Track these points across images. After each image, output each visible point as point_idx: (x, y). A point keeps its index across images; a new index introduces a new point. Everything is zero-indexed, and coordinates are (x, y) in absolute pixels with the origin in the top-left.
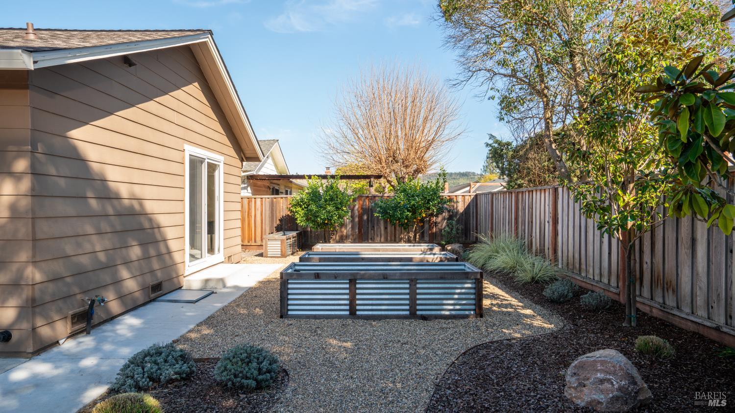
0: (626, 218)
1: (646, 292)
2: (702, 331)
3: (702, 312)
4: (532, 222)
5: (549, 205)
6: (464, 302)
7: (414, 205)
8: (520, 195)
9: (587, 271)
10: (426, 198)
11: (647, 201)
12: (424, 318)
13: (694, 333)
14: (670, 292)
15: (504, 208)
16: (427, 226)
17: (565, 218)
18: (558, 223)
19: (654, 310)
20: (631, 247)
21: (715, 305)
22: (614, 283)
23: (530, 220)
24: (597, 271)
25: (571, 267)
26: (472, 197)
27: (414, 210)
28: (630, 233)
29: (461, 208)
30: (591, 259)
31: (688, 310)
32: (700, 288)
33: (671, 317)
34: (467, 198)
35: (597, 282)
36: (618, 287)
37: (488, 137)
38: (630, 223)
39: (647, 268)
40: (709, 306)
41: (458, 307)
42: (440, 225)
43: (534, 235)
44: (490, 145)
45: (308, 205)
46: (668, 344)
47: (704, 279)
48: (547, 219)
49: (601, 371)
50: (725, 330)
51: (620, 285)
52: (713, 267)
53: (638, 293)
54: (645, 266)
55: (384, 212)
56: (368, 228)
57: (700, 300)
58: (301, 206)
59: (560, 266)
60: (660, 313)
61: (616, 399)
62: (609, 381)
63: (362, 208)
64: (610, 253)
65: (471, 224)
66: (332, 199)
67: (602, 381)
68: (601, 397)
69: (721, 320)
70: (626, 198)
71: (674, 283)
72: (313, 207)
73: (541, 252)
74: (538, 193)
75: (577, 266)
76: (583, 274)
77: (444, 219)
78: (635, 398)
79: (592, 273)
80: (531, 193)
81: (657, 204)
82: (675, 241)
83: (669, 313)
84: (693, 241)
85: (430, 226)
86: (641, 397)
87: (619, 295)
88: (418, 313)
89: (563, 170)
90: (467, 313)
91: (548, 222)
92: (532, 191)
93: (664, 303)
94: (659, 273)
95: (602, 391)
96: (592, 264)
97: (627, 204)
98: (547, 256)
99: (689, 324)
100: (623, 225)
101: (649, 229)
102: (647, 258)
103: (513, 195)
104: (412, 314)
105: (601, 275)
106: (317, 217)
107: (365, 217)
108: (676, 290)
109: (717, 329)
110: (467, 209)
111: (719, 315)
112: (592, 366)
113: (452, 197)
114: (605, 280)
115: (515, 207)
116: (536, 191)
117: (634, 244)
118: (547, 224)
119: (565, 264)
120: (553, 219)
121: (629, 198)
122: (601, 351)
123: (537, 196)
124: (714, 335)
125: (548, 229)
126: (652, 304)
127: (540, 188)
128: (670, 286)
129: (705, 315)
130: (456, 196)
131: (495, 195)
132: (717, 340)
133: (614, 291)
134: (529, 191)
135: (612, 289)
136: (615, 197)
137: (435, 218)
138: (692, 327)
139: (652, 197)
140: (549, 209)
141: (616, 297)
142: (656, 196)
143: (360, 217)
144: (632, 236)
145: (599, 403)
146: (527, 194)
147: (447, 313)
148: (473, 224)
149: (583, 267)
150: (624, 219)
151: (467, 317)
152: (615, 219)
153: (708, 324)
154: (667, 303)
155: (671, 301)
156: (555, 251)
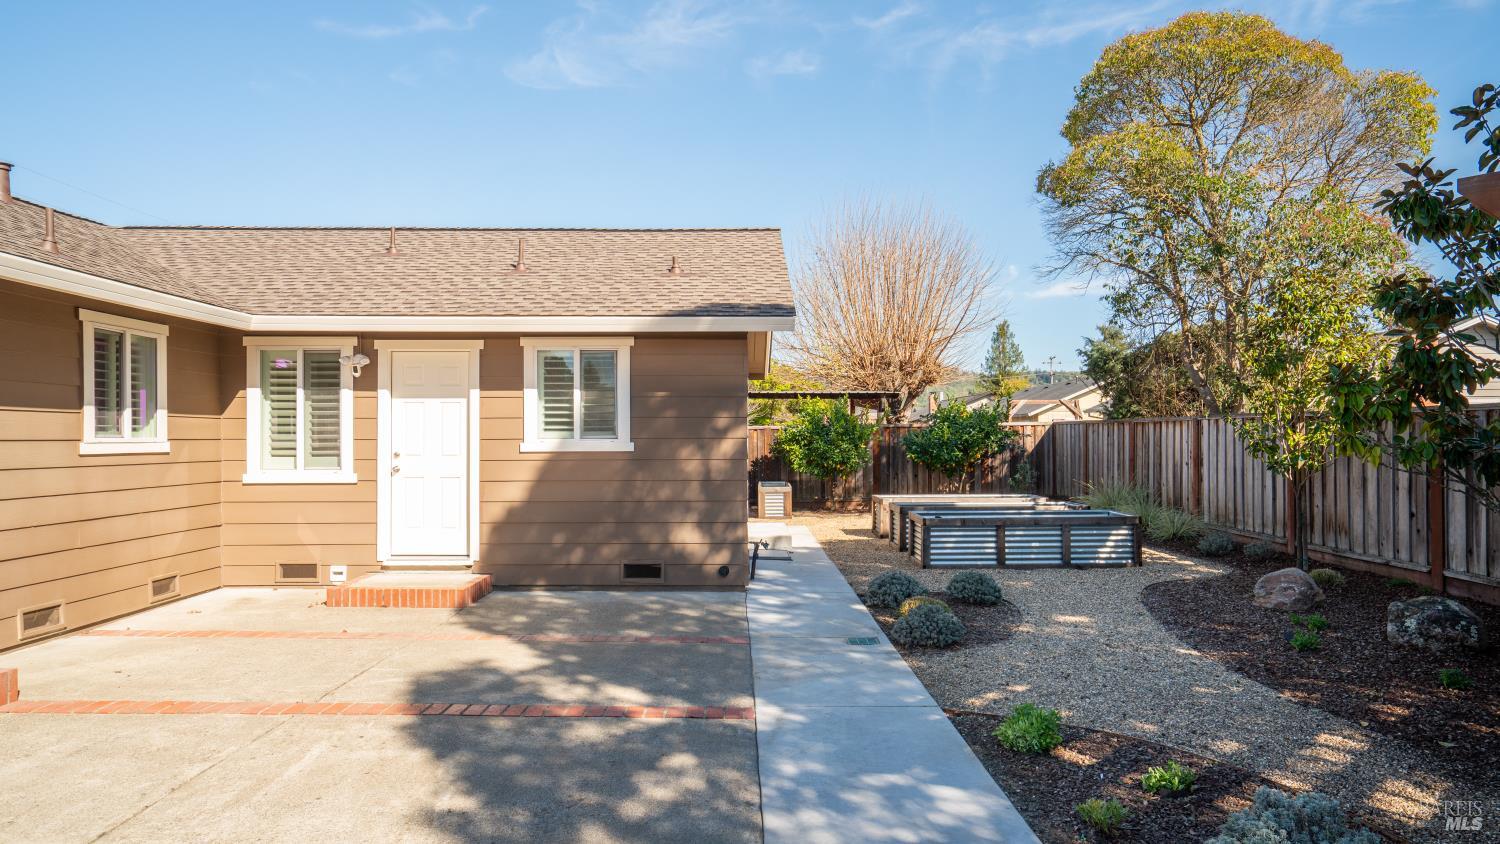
0: (1297, 458)
1: (1317, 539)
2: (1373, 569)
3: (1373, 551)
4: (1160, 465)
5: (1187, 442)
6: (1120, 550)
7: (966, 440)
8: (1140, 428)
9: (1245, 523)
10: (984, 430)
11: (1318, 442)
12: (1079, 567)
13: (1366, 572)
14: (1343, 534)
15: (1111, 444)
16: (977, 473)
17: (1213, 459)
18: (1202, 464)
19: (1327, 557)
20: (1302, 487)
21: (1384, 542)
22: (1279, 532)
23: (1157, 461)
24: (1258, 521)
25: (1222, 519)
26: (1047, 428)
27: (966, 448)
28: (1300, 473)
29: (1030, 445)
30: (1250, 507)
31: (1360, 551)
32: (1372, 527)
33: (1343, 560)
34: (1039, 429)
35: (1259, 534)
36: (1285, 536)
37: (1083, 342)
38: (1301, 463)
39: (1317, 512)
40: (1379, 544)
41: (1113, 556)
42: (998, 471)
43: (1164, 481)
44: (1085, 353)
45: (810, 443)
46: (1339, 575)
47: (1374, 517)
48: (1185, 460)
49: (1284, 582)
50: (1393, 563)
51: (1287, 535)
52: (1382, 505)
53: (1309, 541)
54: (1316, 509)
55: (923, 451)
56: (888, 476)
57: (1372, 539)
58: (798, 443)
59: (1206, 520)
60: (1333, 558)
61: (1297, 601)
62: (1291, 588)
63: (879, 446)
64: (1274, 499)
65: (1046, 470)
66: (846, 433)
67: (1285, 589)
68: (1286, 600)
69: (1389, 555)
70: (1296, 438)
71: (1346, 525)
72: (820, 445)
73: (1177, 503)
74: (1171, 426)
75: (1232, 517)
76: (1240, 527)
77: (1003, 462)
78: (1313, 600)
79: (1253, 524)
80: (1158, 426)
81: (1329, 444)
82: (1346, 481)
83: (1340, 556)
84: (1364, 480)
85: (983, 472)
86: (1317, 599)
87: (1286, 545)
88: (1073, 562)
89: (1209, 398)
90: (1124, 562)
91: (1187, 464)
92: (1161, 423)
93: (1337, 547)
94: (1331, 516)
95: (1286, 596)
96: (1251, 513)
97: (1297, 444)
98: (1186, 508)
99: (1362, 564)
100: (1294, 465)
101: (1320, 468)
102: (1318, 501)
103: (1127, 428)
104: (1066, 564)
105: (1263, 525)
106: (827, 459)
107: (884, 460)
108: (1348, 532)
109: (1387, 564)
110: (1039, 447)
111: (1388, 551)
112: (1278, 579)
113: (1016, 429)
114: (1269, 531)
115: (1130, 443)
116: (1167, 422)
117: (1305, 484)
118: (1185, 467)
119: (1213, 516)
120: (1195, 460)
121: (1299, 437)
122: (1288, 569)
123: (1167, 431)
124: (1383, 571)
125: (1187, 473)
126: (1324, 549)
127: (1173, 419)
128: (1343, 529)
129: (1376, 553)
130: (1022, 426)
131: (1091, 428)
132: (1387, 575)
133: (1281, 541)
134: (1155, 424)
135: (1278, 540)
136: (1285, 436)
137: (990, 460)
138: (1363, 567)
139: (1323, 438)
140: (1188, 446)
141: (1283, 549)
142: (1328, 436)
143: (877, 458)
144: (1302, 477)
145: (1285, 604)
146: (1151, 426)
147: (1102, 562)
148: (1049, 470)
149: (1240, 517)
150: (1295, 460)
151: (1125, 565)
152: (1286, 458)
153: (1379, 561)
154: (1340, 547)
155: (1343, 545)
156: (1198, 502)
